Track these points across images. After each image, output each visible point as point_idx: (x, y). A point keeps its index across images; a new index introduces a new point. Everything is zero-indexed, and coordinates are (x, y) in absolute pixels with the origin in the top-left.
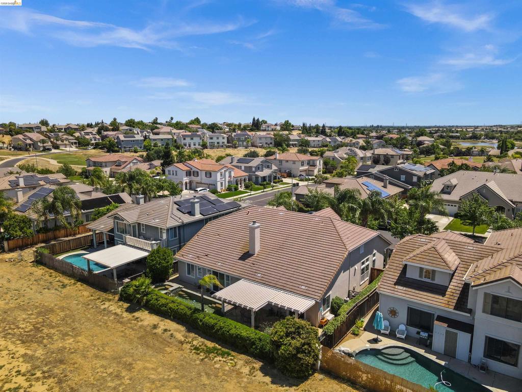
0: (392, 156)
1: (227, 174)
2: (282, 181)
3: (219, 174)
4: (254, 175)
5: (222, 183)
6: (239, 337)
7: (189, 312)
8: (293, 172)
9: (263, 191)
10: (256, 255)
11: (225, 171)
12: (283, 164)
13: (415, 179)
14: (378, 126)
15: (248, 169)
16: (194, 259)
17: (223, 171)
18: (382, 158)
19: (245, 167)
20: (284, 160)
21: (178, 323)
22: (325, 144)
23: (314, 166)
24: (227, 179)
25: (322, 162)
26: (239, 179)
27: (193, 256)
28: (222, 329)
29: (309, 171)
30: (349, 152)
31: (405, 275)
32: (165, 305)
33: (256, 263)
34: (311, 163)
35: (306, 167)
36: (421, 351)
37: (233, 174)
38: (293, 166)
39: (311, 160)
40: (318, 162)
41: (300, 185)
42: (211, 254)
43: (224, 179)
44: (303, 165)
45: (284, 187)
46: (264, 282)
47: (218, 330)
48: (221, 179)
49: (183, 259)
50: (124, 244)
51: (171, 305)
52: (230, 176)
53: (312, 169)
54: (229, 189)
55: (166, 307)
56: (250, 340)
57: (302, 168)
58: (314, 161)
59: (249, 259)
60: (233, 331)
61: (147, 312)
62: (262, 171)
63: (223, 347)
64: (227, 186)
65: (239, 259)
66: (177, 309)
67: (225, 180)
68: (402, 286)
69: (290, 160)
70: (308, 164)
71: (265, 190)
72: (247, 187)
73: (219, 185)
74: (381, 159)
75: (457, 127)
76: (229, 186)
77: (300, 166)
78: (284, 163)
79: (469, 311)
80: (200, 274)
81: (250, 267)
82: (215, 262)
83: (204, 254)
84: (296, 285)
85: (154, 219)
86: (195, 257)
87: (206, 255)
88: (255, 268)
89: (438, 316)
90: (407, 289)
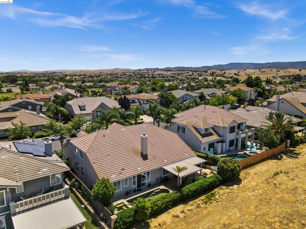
10: (148, 154)
21: (175, 206)
27: (116, 175)
31: (201, 134)
33: (156, 157)
42: (124, 167)
51: (167, 200)
55: (164, 204)
59: (148, 157)
61: (153, 219)
65: (144, 160)
66: (172, 199)
68: (205, 137)
79: (222, 136)
80: (126, 184)
81: (156, 160)
82: (135, 170)
83: (121, 170)
84: (183, 155)
85: (39, 171)
86: (118, 175)
87: (123, 170)
88: (158, 159)
89: (216, 142)
90: (207, 137)
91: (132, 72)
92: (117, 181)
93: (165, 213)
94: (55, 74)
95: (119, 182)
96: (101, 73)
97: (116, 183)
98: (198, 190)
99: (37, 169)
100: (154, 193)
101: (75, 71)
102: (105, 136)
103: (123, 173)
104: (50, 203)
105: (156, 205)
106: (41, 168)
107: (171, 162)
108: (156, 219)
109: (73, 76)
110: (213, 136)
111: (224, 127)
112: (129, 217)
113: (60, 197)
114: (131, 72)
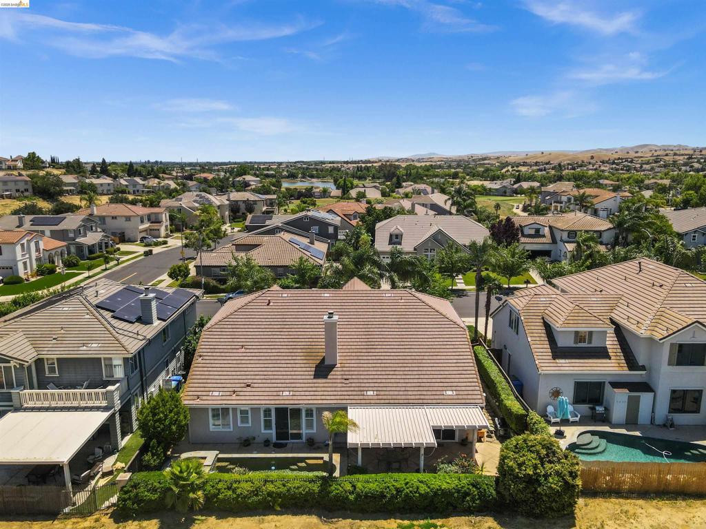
0: (255, 202)
1: (33, 245)
2: (119, 249)
3: (18, 248)
4: (74, 244)
5: (25, 264)
6: (440, 492)
7: (316, 488)
8: (128, 234)
9: (103, 267)
10: (338, 365)
11: (29, 241)
12: (107, 222)
13: (331, 230)
14: (156, 162)
15: (59, 235)
16: (228, 398)
17: (24, 241)
18: (243, 207)
19: (51, 231)
20: (108, 216)
21: (295, 514)
22: (120, 190)
23: (160, 222)
24: (34, 255)
25: (168, 215)
26: (53, 252)
27: (224, 394)
28: (401, 492)
29: (151, 230)
30: (198, 198)
31: (556, 344)
32: (256, 492)
33: (350, 377)
34: (153, 218)
35: (146, 225)
36: (607, 429)
37: (42, 246)
38: (127, 224)
39: (152, 213)
40: (164, 215)
41: (154, 252)
42: (255, 381)
43: (27, 256)
44: (142, 222)
45: (132, 259)
46: (387, 401)
47: (393, 497)
48: (23, 255)
49: (202, 402)
50: (17, 410)
51: (270, 487)
52: (38, 250)
53: (158, 228)
54: (40, 272)
55: (257, 495)
56: (458, 491)
57: (142, 227)
58: (157, 214)
59: (332, 373)
60: (423, 489)
61: (212, 520)
62: (85, 235)
63: (413, 520)
64: (35, 266)
65: (314, 378)
66: (288, 490)
67: (30, 258)
68: (562, 358)
69: (119, 216)
70: (149, 220)
71: (108, 266)
72: (69, 265)
73: (20, 266)
74: (241, 207)
75: (260, 163)
76: (39, 266)
77: (140, 224)
78: (108, 220)
79: (643, 368)
80: (245, 420)
81: (345, 385)
82: (275, 393)
83: (243, 385)
84: (438, 393)
85: (84, 345)
86: (228, 393)
87: (248, 386)
88: (353, 385)
89: (610, 383)
90: (570, 361)
91: (682, 155)
92: (220, 407)
93: (252, 518)
94: (486, 162)
95: (225, 411)
96: (592, 158)
97: (218, 409)
98: (382, 496)
99: (81, 342)
100: (303, 464)
101: (529, 154)
102: (271, 304)
103: (241, 393)
104: (76, 409)
105: (234, 491)
106: (89, 342)
107: (382, 401)
108: (219, 521)
109: (518, 165)
110: (608, 361)
111: (651, 340)
112: (154, 490)
113: (97, 404)
114: (680, 155)
